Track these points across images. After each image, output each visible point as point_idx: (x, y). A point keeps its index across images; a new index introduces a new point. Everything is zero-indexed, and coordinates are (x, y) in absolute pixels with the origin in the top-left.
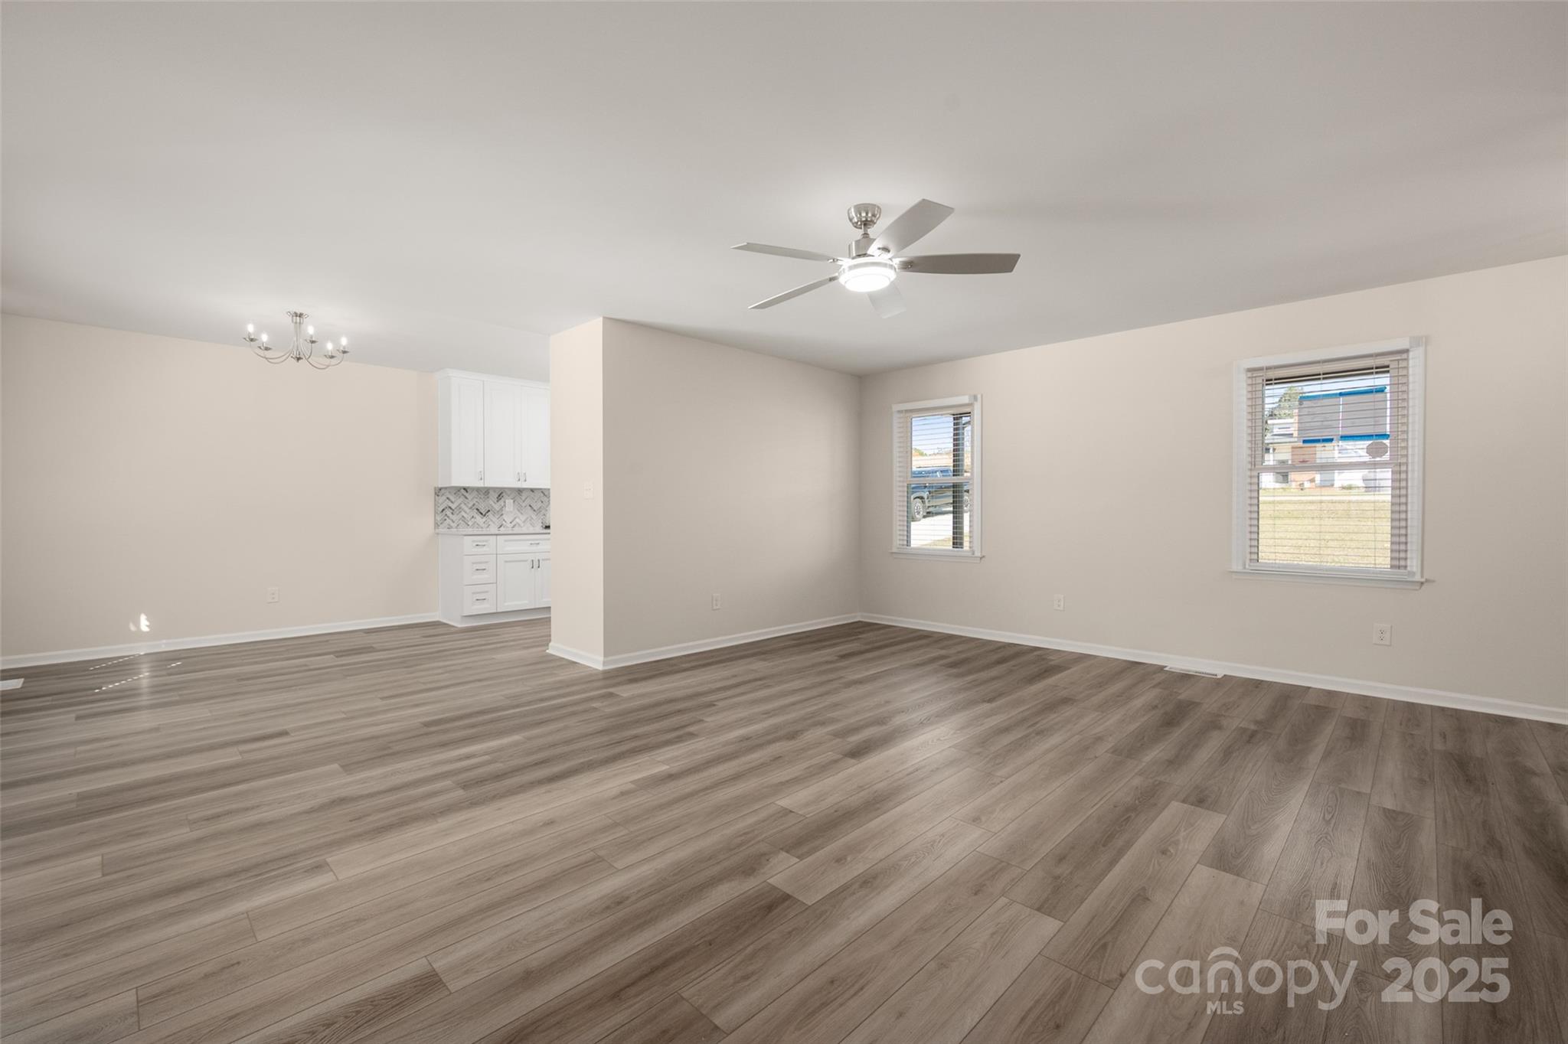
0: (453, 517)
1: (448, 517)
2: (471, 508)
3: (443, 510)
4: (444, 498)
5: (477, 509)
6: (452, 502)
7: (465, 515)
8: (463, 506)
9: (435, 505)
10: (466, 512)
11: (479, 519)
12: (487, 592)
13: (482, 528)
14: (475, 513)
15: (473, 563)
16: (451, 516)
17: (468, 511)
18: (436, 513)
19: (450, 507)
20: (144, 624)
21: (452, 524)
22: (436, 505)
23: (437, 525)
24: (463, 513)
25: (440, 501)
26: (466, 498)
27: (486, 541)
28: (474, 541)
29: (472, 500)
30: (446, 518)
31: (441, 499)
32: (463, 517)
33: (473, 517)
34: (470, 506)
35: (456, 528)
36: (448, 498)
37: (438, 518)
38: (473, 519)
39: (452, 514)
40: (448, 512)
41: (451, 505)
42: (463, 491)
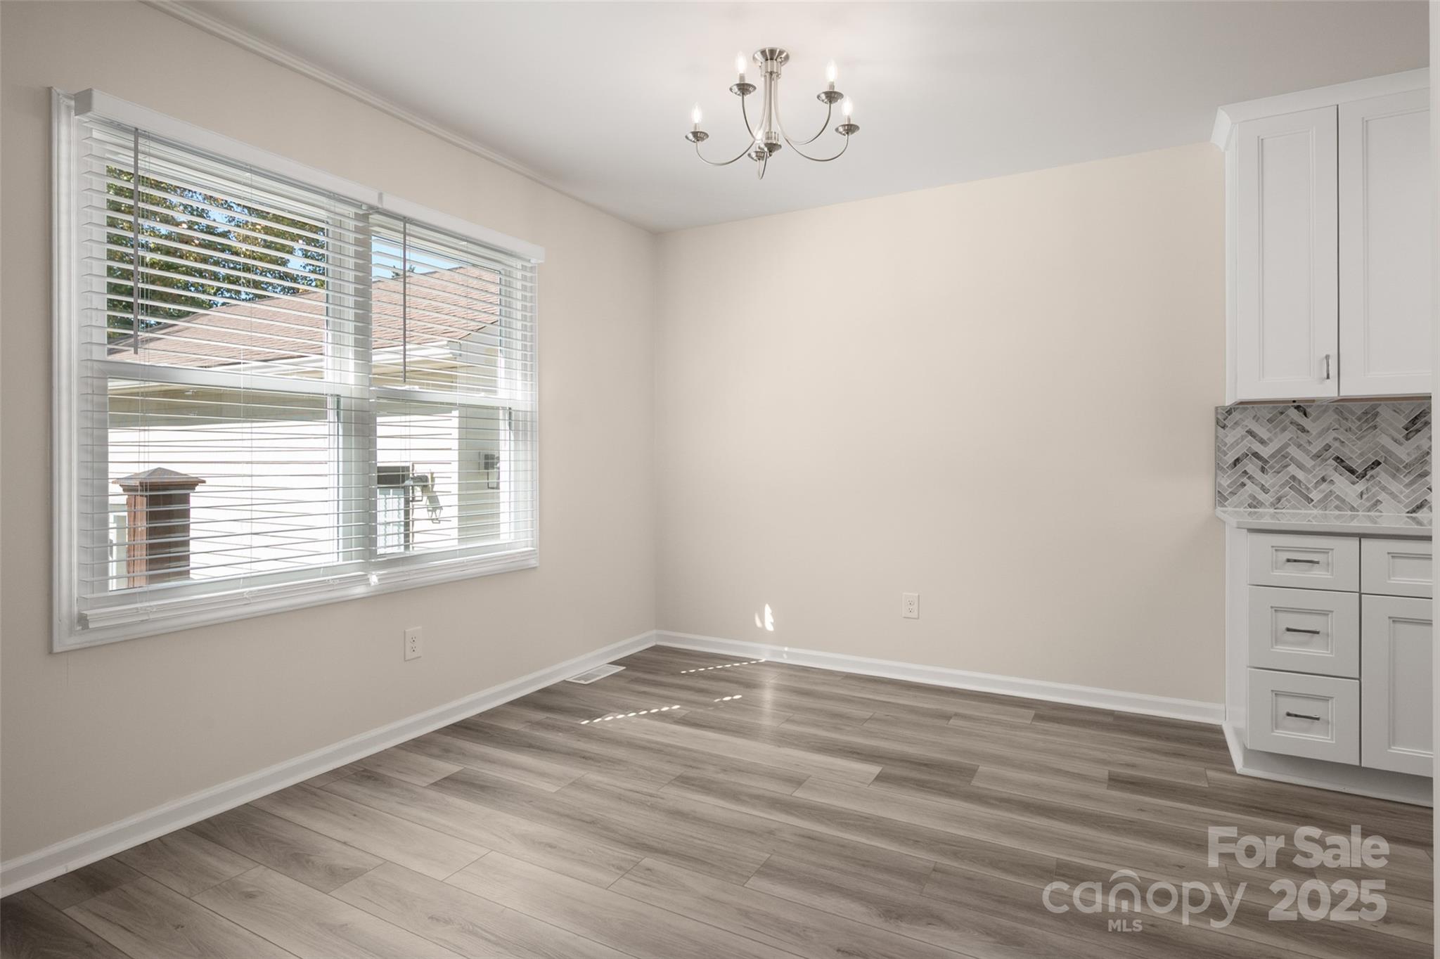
0: (1267, 480)
1: (1250, 478)
2: (1317, 456)
3: (1237, 461)
4: (1240, 431)
5: (1337, 459)
6: (1262, 442)
7: (1300, 475)
8: (1293, 451)
9: (1218, 449)
10: (1301, 466)
11: (1343, 485)
12: (1326, 699)
13: (1353, 509)
14: (1330, 468)
15: (1277, 610)
16: (1258, 475)
17: (1309, 463)
18: (1218, 467)
19: (1256, 455)
20: (768, 621)
21: (1262, 496)
22: (1220, 450)
23: (1221, 498)
24: (1292, 469)
25: (1230, 440)
26: (1303, 430)
27: (1325, 551)
28: (1278, 549)
29: (1320, 434)
30: (1245, 480)
31: (1231, 436)
32: (1293, 478)
33: (1324, 479)
34: (1314, 449)
35: (1273, 505)
36: (1250, 432)
37: (1225, 482)
38: (1324, 486)
39: (1263, 470)
40: (1252, 467)
41: (1257, 447)
42: (1295, 414)
